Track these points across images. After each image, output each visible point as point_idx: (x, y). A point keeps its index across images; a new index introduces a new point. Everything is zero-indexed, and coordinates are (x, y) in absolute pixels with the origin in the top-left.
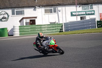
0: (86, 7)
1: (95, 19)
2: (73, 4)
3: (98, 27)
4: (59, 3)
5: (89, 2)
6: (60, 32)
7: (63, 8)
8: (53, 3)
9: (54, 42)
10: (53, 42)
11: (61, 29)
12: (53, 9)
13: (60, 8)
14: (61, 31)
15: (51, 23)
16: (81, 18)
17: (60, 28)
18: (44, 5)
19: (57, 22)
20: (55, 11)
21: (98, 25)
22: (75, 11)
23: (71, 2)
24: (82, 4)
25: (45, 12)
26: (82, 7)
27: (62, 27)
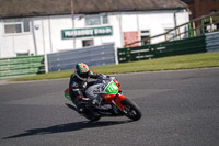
0: (93, 18)
1: (113, 44)
2: (65, 13)
3: (120, 62)
4: (36, 10)
5: (101, 8)
6: (39, 73)
7: (45, 22)
8: (22, 11)
9: (116, 88)
10: (113, 88)
11: (40, 68)
12: (22, 23)
13: (37, 22)
14: (41, 71)
15: (18, 54)
16: (84, 43)
17: (39, 65)
18: (4, 15)
19: (32, 51)
20: (27, 29)
21: (119, 57)
22: (71, 27)
23: (62, 8)
24: (86, 14)
25: (6, 32)
26: (86, 19)
27: (43, 62)
